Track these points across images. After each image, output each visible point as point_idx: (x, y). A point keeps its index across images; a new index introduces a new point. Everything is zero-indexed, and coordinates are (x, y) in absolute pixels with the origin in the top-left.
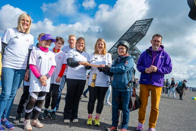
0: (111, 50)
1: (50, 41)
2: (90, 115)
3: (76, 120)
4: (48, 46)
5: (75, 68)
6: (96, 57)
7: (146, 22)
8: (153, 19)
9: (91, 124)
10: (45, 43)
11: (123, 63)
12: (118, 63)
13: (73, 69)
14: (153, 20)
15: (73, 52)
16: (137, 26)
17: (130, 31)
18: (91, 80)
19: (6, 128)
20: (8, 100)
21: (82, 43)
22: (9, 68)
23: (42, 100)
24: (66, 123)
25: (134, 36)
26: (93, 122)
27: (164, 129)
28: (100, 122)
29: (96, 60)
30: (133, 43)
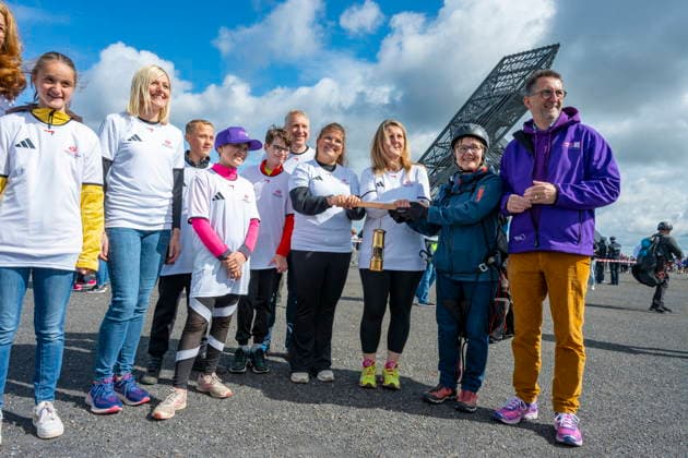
0: (428, 157)
1: (246, 146)
2: (370, 356)
3: (326, 375)
4: (238, 162)
5: (316, 219)
6: (379, 179)
7: (535, 57)
8: (558, 45)
9: (373, 383)
10: (229, 154)
11: (468, 194)
12: (453, 194)
13: (311, 220)
14: (560, 48)
15: (306, 170)
16: (508, 73)
17: (486, 93)
18: (367, 251)
19: (127, 401)
20: (131, 320)
21: (338, 141)
22: (128, 230)
23: (226, 318)
24: (299, 383)
25: (498, 107)
26: (380, 380)
27: (609, 394)
28: (402, 379)
29: (380, 188)
30: (498, 128)
